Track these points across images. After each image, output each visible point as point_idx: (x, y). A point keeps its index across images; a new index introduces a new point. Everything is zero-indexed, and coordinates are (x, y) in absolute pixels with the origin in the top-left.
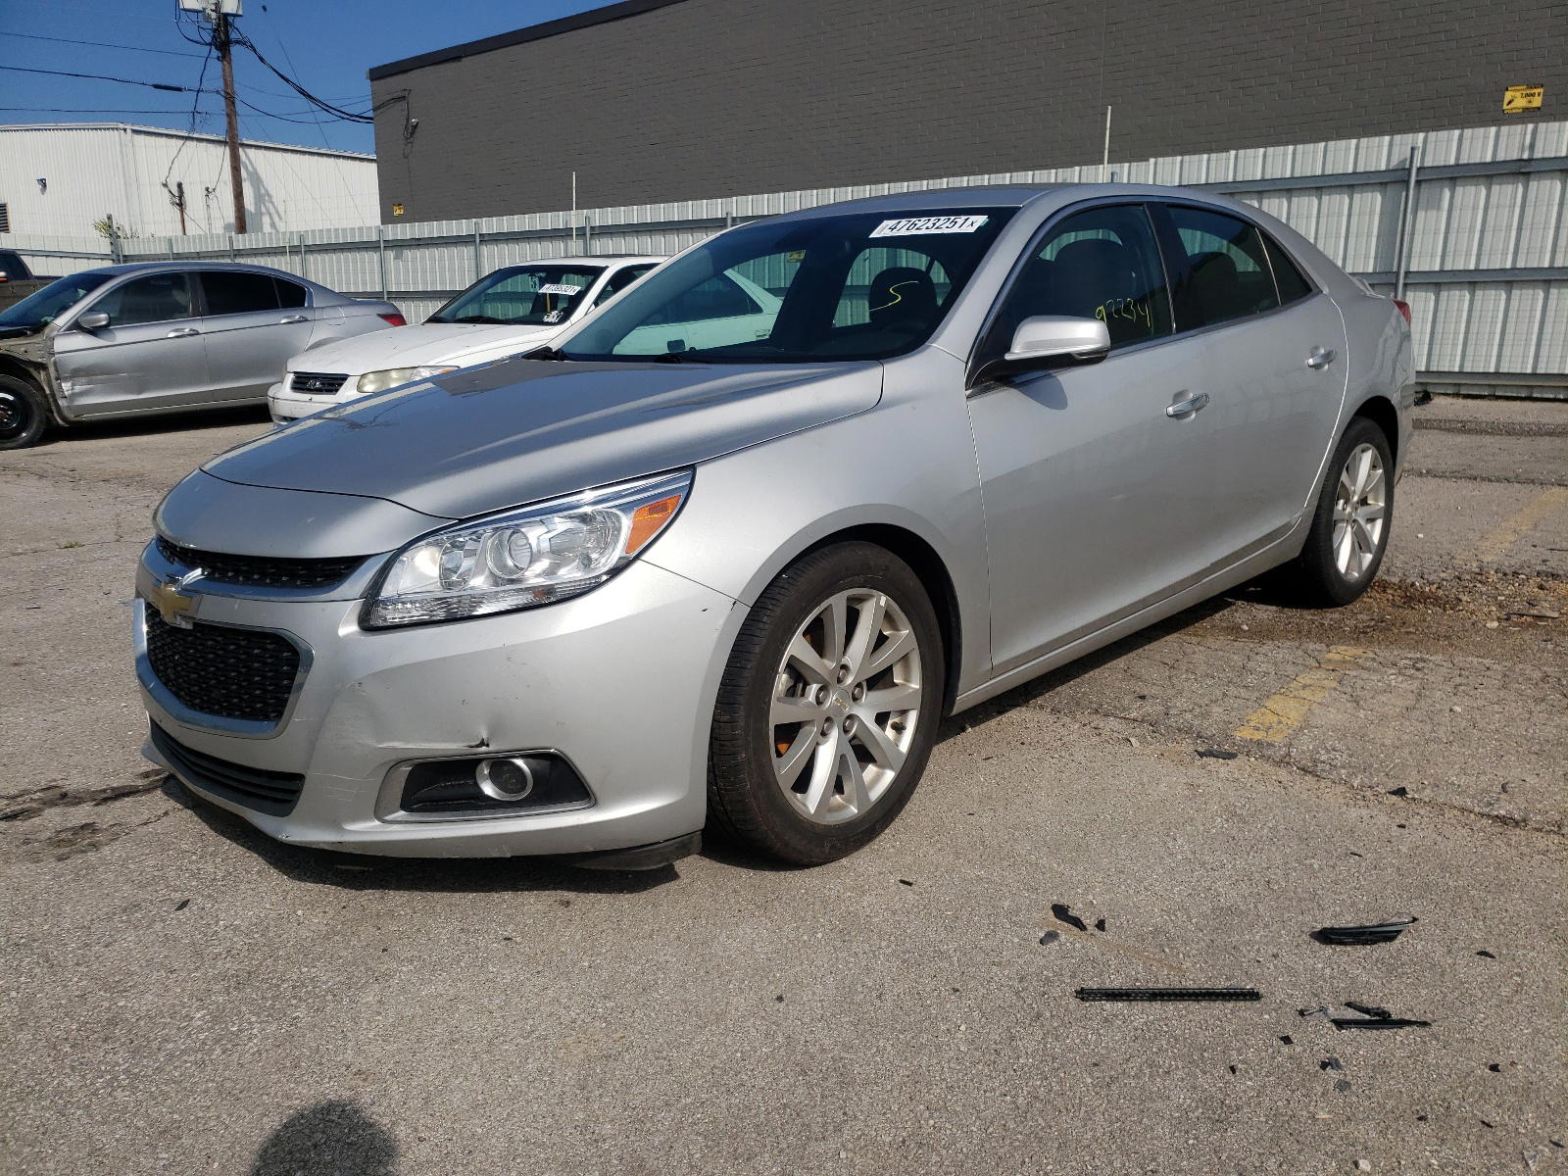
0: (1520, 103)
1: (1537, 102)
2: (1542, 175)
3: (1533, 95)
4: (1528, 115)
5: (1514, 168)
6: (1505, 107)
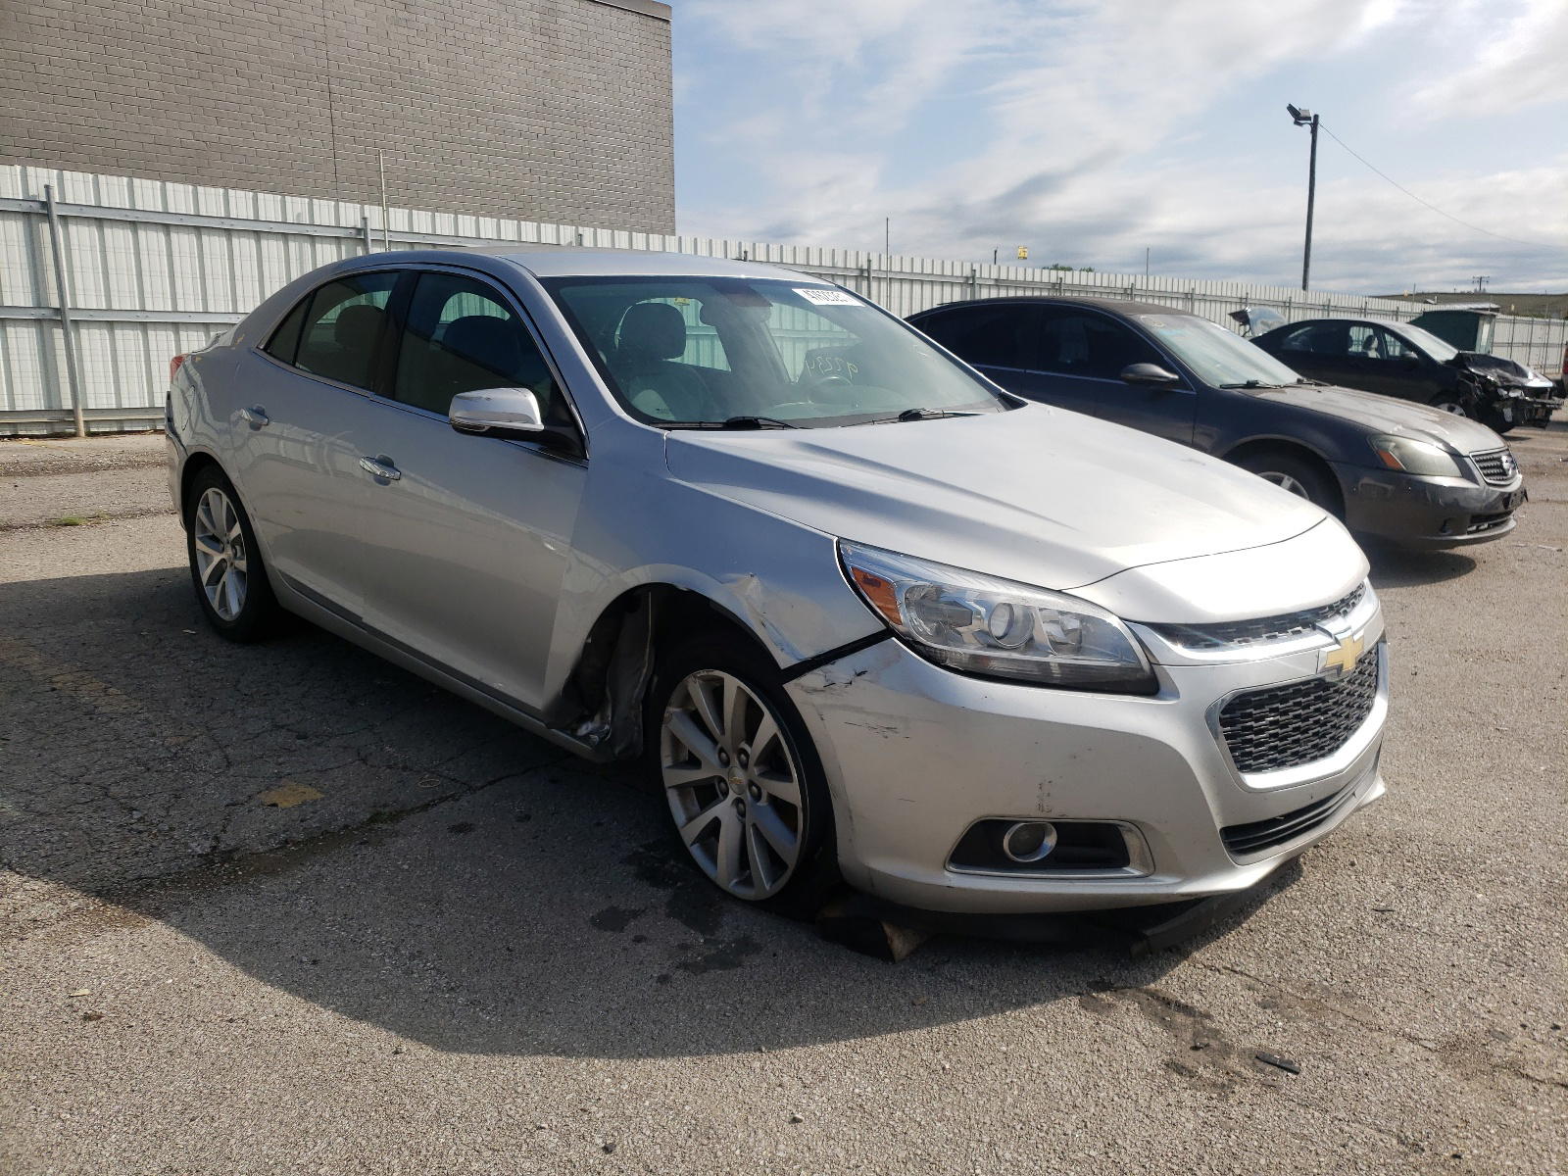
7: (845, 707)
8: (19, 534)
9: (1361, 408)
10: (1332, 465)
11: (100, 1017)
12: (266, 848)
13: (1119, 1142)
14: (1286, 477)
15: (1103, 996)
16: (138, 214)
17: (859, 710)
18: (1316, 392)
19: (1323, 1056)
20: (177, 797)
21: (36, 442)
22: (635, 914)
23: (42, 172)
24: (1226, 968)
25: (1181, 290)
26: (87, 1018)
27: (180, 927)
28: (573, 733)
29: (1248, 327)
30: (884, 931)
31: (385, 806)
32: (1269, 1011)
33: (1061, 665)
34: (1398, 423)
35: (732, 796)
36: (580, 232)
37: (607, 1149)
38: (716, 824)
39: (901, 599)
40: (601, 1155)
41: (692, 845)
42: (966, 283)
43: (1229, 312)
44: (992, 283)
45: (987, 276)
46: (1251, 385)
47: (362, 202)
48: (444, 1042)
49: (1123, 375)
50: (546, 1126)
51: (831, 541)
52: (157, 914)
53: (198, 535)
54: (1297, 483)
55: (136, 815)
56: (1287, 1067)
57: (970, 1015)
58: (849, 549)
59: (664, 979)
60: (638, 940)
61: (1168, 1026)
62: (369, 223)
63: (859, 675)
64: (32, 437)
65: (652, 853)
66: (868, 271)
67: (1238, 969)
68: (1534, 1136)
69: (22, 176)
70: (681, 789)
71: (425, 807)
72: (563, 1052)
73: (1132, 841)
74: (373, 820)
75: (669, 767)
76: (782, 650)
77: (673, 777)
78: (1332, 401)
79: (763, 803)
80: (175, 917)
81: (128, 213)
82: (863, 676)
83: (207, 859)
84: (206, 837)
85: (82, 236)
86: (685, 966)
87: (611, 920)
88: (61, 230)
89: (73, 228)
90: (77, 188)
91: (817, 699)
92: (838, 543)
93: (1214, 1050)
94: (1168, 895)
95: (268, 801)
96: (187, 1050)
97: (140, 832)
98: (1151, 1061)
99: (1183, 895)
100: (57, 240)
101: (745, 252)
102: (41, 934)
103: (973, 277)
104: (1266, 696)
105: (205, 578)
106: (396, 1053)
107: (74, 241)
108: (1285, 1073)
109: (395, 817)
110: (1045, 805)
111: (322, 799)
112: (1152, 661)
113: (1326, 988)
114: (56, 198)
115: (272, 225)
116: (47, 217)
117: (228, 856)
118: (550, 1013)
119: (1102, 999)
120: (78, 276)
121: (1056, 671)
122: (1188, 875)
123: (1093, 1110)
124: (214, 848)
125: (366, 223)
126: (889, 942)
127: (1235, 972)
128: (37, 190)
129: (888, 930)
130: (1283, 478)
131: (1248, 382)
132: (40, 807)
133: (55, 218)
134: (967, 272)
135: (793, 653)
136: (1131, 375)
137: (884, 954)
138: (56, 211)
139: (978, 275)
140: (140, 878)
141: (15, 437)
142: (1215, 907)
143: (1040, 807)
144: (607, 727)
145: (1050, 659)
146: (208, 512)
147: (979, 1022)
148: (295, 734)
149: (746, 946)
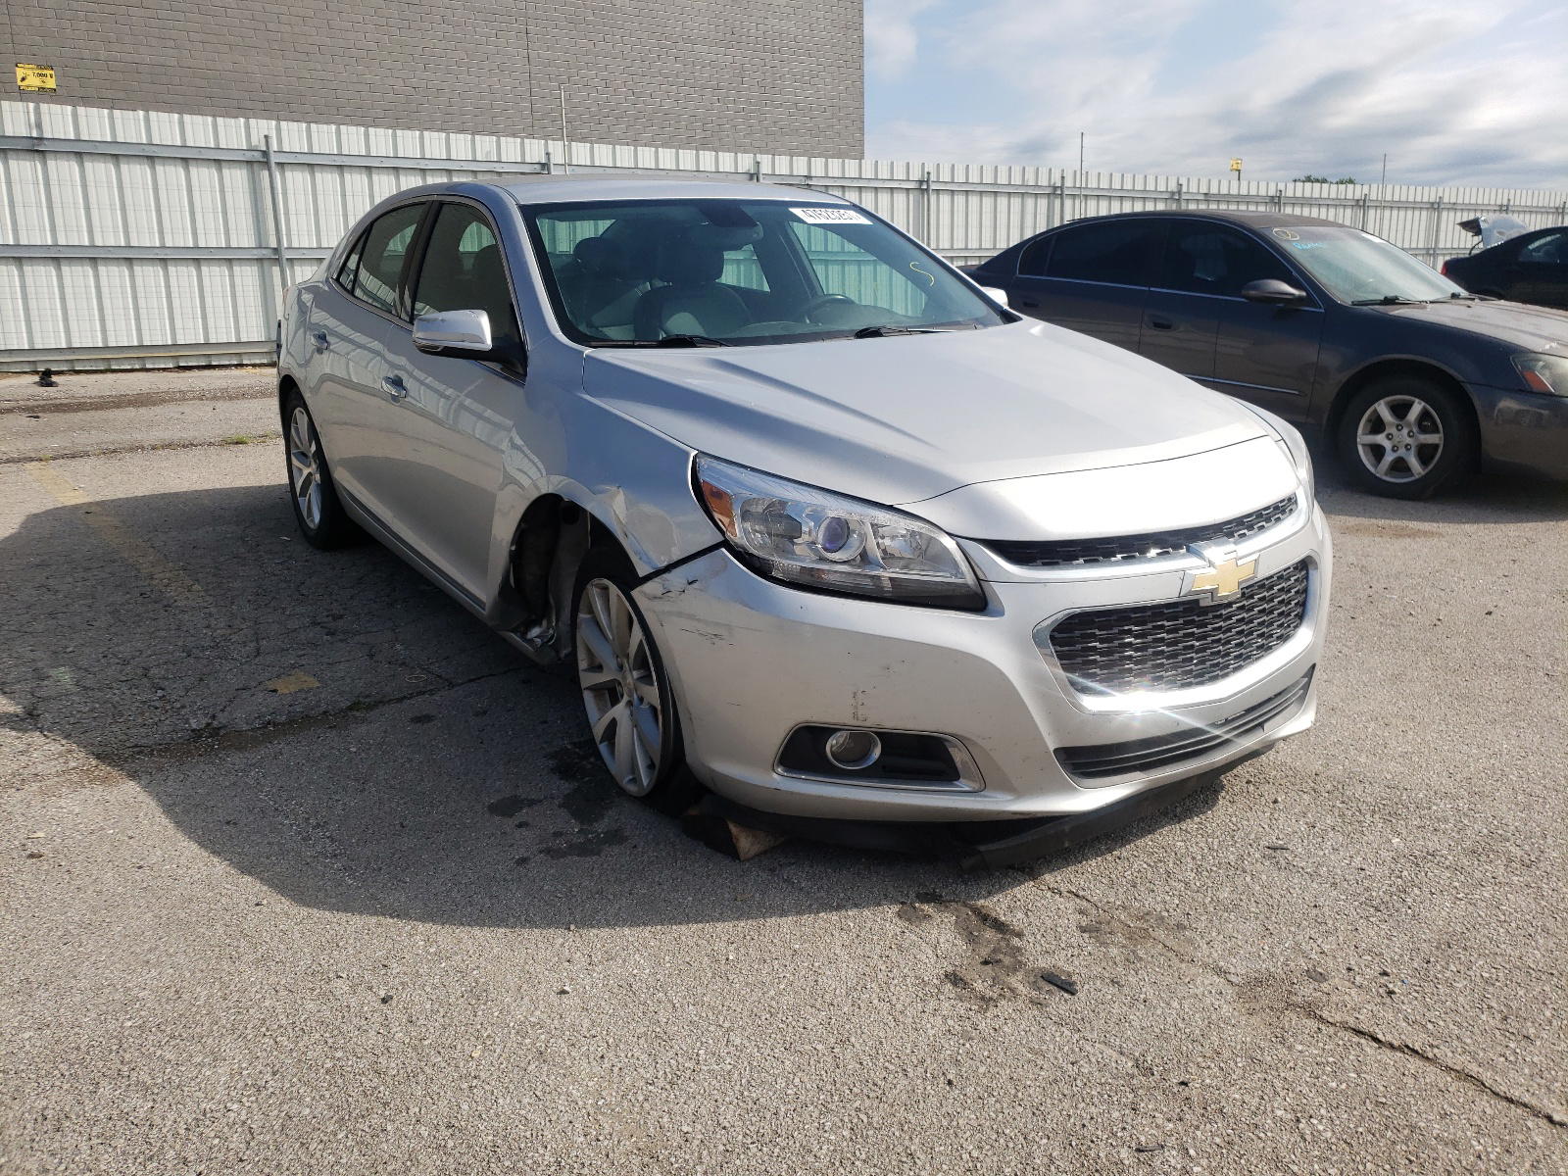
0: (33, 82)
1: (51, 83)
2: (58, 156)
3: (45, 75)
4: (43, 94)
5: (27, 145)
6: (19, 83)
7: (680, 614)
8: (197, 451)
9: (1512, 324)
10: (1469, 388)
11: (41, 856)
12: (248, 727)
13: (853, 1039)
14: (1417, 400)
15: (926, 907)
16: (345, 159)
17: (691, 617)
18: (1464, 308)
19: (1112, 981)
20: (201, 680)
21: (258, 370)
22: (532, 803)
23: (263, 123)
24: (1070, 892)
25: (1425, 199)
26: (32, 856)
27: (145, 787)
28: (523, 635)
29: (1480, 237)
30: (730, 832)
31: (367, 696)
32: (1086, 935)
33: (891, 579)
34: (1552, 340)
35: (626, 698)
36: (759, 160)
37: (384, 1001)
38: (613, 723)
39: (737, 512)
40: (377, 1005)
41: (601, 742)
42: (1172, 198)
43: (1459, 221)
44: (1202, 197)
45: (1195, 191)
46: (1391, 301)
47: (546, 137)
48: (301, 897)
49: (1244, 292)
50: (344, 976)
51: (687, 454)
52: (133, 775)
53: (293, 451)
54: (1428, 407)
55: (160, 693)
56: (1068, 987)
57: (783, 914)
58: (703, 462)
59: (523, 861)
60: (520, 826)
61: (971, 939)
62: (552, 156)
63: (690, 583)
64: (254, 366)
65: (577, 750)
66: (1062, 188)
67: (1081, 893)
68: (1282, 1075)
69: (245, 128)
70: (592, 688)
71: (400, 700)
72: (398, 916)
73: (958, 756)
74: (350, 708)
75: (585, 670)
76: (640, 559)
77: (588, 679)
78: (1479, 317)
79: (644, 706)
80: (146, 779)
81: (336, 158)
82: (695, 585)
83: (197, 734)
84: (206, 715)
85: (297, 179)
86: (548, 851)
87: (506, 807)
88: (278, 177)
89: (288, 174)
90: (293, 136)
91: (658, 606)
92: (695, 457)
93: (1004, 966)
94: (999, 813)
95: (271, 687)
96: (92, 888)
97: (157, 708)
98: (932, 969)
99: (1015, 813)
100: (275, 185)
101: (929, 173)
102: (35, 786)
103: (1179, 192)
104: (1149, 613)
105: (298, 490)
106: (257, 905)
107: (290, 185)
108: (1062, 993)
109: (370, 707)
110: (859, 714)
111: (318, 688)
112: (981, 577)
113: (1162, 918)
114: (274, 147)
115: (462, 163)
116: (266, 164)
117: (215, 732)
118: (406, 883)
119: (923, 910)
120: (293, 219)
121: (887, 585)
122: (1019, 793)
123: (846, 1009)
124: (208, 724)
125: (549, 159)
126: (734, 841)
127: (1077, 896)
128: (257, 141)
129: (733, 829)
130: (1414, 402)
131: (1386, 298)
132: (88, 683)
133: (273, 165)
134: (1173, 187)
135: (649, 562)
136: (1253, 293)
137: (731, 851)
138: (274, 159)
139: (1184, 189)
140: (136, 746)
141: (241, 365)
142: (1067, 828)
143: (855, 716)
144: (551, 631)
145: (880, 572)
146: (297, 429)
147: (787, 922)
148: (327, 630)
149: (615, 837)
